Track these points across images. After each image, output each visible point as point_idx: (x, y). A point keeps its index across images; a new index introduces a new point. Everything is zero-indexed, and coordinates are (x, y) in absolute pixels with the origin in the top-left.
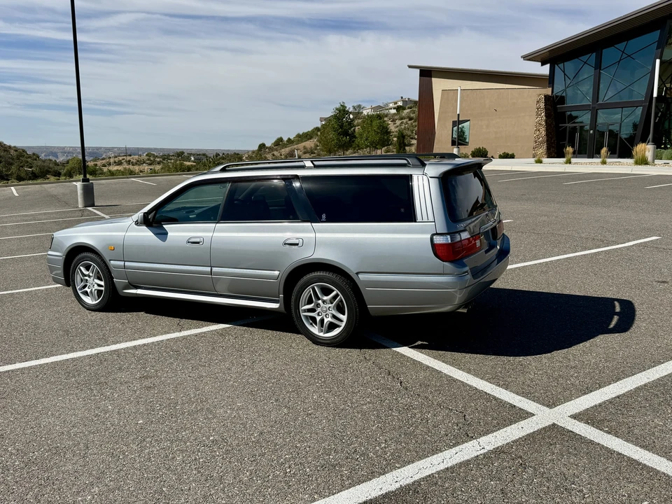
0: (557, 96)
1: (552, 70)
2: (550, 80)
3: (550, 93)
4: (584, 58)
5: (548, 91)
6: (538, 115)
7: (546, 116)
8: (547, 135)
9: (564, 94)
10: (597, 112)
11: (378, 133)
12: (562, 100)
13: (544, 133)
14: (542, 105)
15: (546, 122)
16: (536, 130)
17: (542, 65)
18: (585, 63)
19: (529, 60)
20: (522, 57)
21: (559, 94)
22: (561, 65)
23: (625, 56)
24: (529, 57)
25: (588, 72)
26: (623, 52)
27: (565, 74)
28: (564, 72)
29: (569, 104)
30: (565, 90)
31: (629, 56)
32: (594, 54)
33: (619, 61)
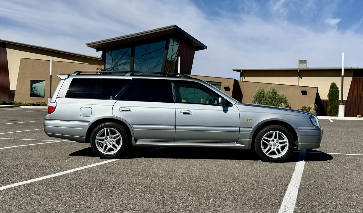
1: (104, 56)
2: (102, 61)
3: (103, 68)
4: (124, 50)
17: (97, 51)
18: (125, 53)
19: (91, 47)
20: (86, 44)
22: (110, 52)
23: (147, 52)
24: (91, 45)
25: (127, 59)
26: (147, 50)
27: (112, 58)
28: (112, 57)
30: (113, 68)
31: (150, 53)
32: (130, 48)
33: (145, 55)
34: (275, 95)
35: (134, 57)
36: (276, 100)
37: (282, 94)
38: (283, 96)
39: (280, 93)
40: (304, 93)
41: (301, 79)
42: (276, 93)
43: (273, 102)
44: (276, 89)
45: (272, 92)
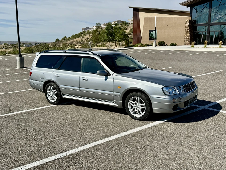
0: (193, 20)
1: (191, 9)
2: (191, 13)
3: (190, 19)
4: (205, 4)
5: (190, 18)
6: (186, 28)
7: (189, 28)
8: (190, 36)
9: (196, 19)
10: (210, 27)
11: (122, 35)
12: (195, 21)
13: (189, 35)
14: (188, 24)
15: (190, 31)
16: (185, 34)
17: (187, 7)
18: (205, 7)
20: (179, 4)
21: (194, 19)
22: (195, 7)
23: (221, 4)
24: (182, 4)
25: (206, 10)
26: (221, 2)
27: (197, 11)
28: (196, 10)
29: (198, 23)
30: (197, 18)
31: (223, 4)
32: (209, 3)
33: (219, 6)
35: (211, 8)
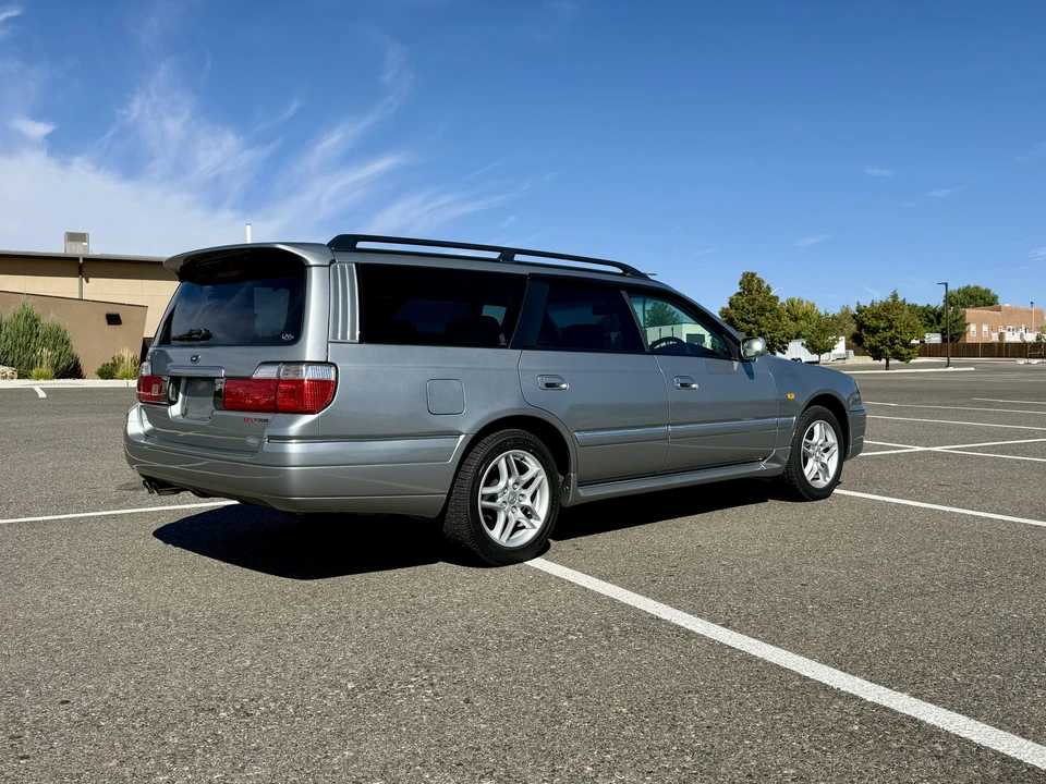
34: (36, 326)
36: (40, 340)
37: (57, 323)
38: (59, 329)
39: (49, 319)
40: (113, 319)
41: (87, 282)
42: (36, 320)
43: (32, 346)
44: (37, 311)
45: (27, 317)
